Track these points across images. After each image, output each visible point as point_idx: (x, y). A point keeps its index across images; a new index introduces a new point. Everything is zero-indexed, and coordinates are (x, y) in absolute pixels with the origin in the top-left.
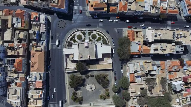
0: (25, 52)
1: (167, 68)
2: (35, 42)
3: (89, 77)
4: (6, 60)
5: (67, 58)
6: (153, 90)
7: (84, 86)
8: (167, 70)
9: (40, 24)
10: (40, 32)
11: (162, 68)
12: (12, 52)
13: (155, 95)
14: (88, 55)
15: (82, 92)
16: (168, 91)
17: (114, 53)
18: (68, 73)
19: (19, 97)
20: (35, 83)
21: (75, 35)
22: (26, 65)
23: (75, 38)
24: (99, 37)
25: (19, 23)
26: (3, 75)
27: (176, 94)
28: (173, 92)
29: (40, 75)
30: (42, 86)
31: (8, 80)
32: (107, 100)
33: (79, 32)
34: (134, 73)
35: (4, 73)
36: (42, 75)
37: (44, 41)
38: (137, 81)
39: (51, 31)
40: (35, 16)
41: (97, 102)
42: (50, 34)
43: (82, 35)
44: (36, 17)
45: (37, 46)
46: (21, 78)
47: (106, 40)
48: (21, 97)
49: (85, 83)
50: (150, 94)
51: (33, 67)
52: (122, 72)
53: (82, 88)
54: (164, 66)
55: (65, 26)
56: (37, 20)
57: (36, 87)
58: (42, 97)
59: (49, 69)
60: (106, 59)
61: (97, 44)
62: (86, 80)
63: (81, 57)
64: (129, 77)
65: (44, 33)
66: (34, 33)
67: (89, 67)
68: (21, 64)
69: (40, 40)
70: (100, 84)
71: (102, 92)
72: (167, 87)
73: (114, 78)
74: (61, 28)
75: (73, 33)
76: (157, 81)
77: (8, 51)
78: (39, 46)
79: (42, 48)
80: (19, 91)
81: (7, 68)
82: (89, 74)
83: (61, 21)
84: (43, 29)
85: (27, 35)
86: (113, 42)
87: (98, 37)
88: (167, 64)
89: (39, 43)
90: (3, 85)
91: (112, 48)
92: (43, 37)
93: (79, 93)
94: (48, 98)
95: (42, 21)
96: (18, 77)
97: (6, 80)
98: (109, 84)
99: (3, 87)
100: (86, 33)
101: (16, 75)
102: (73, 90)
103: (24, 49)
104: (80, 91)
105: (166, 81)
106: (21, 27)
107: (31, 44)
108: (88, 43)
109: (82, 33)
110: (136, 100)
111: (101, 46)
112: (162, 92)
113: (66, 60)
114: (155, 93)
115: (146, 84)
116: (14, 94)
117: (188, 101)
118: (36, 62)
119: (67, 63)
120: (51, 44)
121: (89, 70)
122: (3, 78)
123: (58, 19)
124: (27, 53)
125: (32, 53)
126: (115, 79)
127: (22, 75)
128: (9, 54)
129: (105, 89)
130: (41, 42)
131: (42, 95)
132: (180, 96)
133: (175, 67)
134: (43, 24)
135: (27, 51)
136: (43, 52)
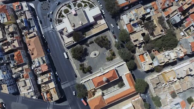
0: (21, 44)
1: (160, 7)
2: (26, 30)
3: (90, 45)
4: (6, 57)
5: (62, 35)
6: (154, 32)
7: (88, 56)
8: (160, 10)
9: (25, 12)
10: (28, 20)
11: (155, 8)
12: (8, 48)
13: (158, 37)
14: (79, 21)
15: (88, 62)
16: (169, 28)
17: (104, 13)
18: (68, 48)
19: (30, 87)
20: (40, 68)
21: (61, 11)
22: (26, 56)
23: (62, 14)
24: (85, 4)
25: (5, 18)
26: (8, 73)
27: (178, 29)
28: (174, 28)
29: (43, 59)
30: (48, 68)
31: (14, 76)
32: (114, 60)
33: (64, 6)
34: (129, 22)
35: (8, 71)
36: (44, 59)
37: (34, 27)
38: (135, 29)
39: (37, 16)
40: (16, 5)
41: (106, 65)
42: (38, 20)
43: (68, 8)
44: (19, 6)
45: (29, 34)
46: (25, 69)
47: (92, 5)
48: (32, 86)
49: (88, 52)
50: (153, 37)
51: (33, 54)
52: (119, 28)
53: (87, 57)
54: (156, 6)
55: (49, 7)
56: (20, 8)
57: (43, 71)
58: (52, 78)
59: (49, 52)
60: (98, 22)
61: (85, 10)
62: (88, 49)
63: (74, 26)
64: (127, 29)
65: (31, 19)
66: (22, 21)
67: (86, 35)
68: (21, 55)
69: (30, 28)
70: (102, 47)
71: (107, 54)
72: (167, 25)
73: (113, 36)
74: (45, 10)
75: (59, 10)
76: (155, 22)
77: (4, 48)
78: (32, 33)
79: (35, 33)
80: (28, 81)
81: (10, 66)
82: (89, 42)
83: (44, 3)
84: (29, 15)
85: (16, 28)
86: (100, 3)
87: (83, 4)
88: (158, 3)
89: (30, 30)
90: (11, 82)
91: (101, 10)
92: (32, 24)
93: (86, 64)
94: (58, 79)
95: (26, 9)
96: (23, 70)
97: (13, 77)
98: (111, 44)
99: (12, 85)
100: (71, 6)
101: (20, 69)
102: (79, 63)
103: (19, 41)
104: (86, 61)
105: (164, 20)
106: (8, 21)
107: (23, 34)
108: (76, 11)
109: (67, 6)
110: (142, 49)
111: (90, 10)
112: (164, 32)
113: (62, 37)
114: (157, 35)
115: (146, 30)
116: (24, 85)
117: (192, 30)
118: (34, 48)
119: (63, 40)
120: (43, 29)
121: (87, 37)
122: (9, 76)
123: (40, 2)
124: (22, 45)
125: (27, 42)
126: (115, 38)
127: (26, 67)
128: (6, 51)
129: (109, 50)
130: (32, 29)
131: (52, 77)
132: (182, 29)
133: (167, 2)
134: (27, 11)
135: (22, 43)
136: (38, 37)
